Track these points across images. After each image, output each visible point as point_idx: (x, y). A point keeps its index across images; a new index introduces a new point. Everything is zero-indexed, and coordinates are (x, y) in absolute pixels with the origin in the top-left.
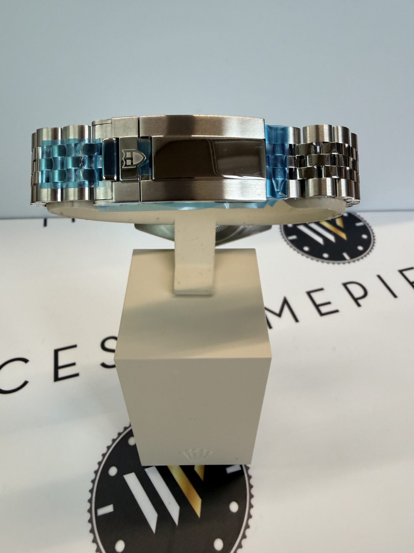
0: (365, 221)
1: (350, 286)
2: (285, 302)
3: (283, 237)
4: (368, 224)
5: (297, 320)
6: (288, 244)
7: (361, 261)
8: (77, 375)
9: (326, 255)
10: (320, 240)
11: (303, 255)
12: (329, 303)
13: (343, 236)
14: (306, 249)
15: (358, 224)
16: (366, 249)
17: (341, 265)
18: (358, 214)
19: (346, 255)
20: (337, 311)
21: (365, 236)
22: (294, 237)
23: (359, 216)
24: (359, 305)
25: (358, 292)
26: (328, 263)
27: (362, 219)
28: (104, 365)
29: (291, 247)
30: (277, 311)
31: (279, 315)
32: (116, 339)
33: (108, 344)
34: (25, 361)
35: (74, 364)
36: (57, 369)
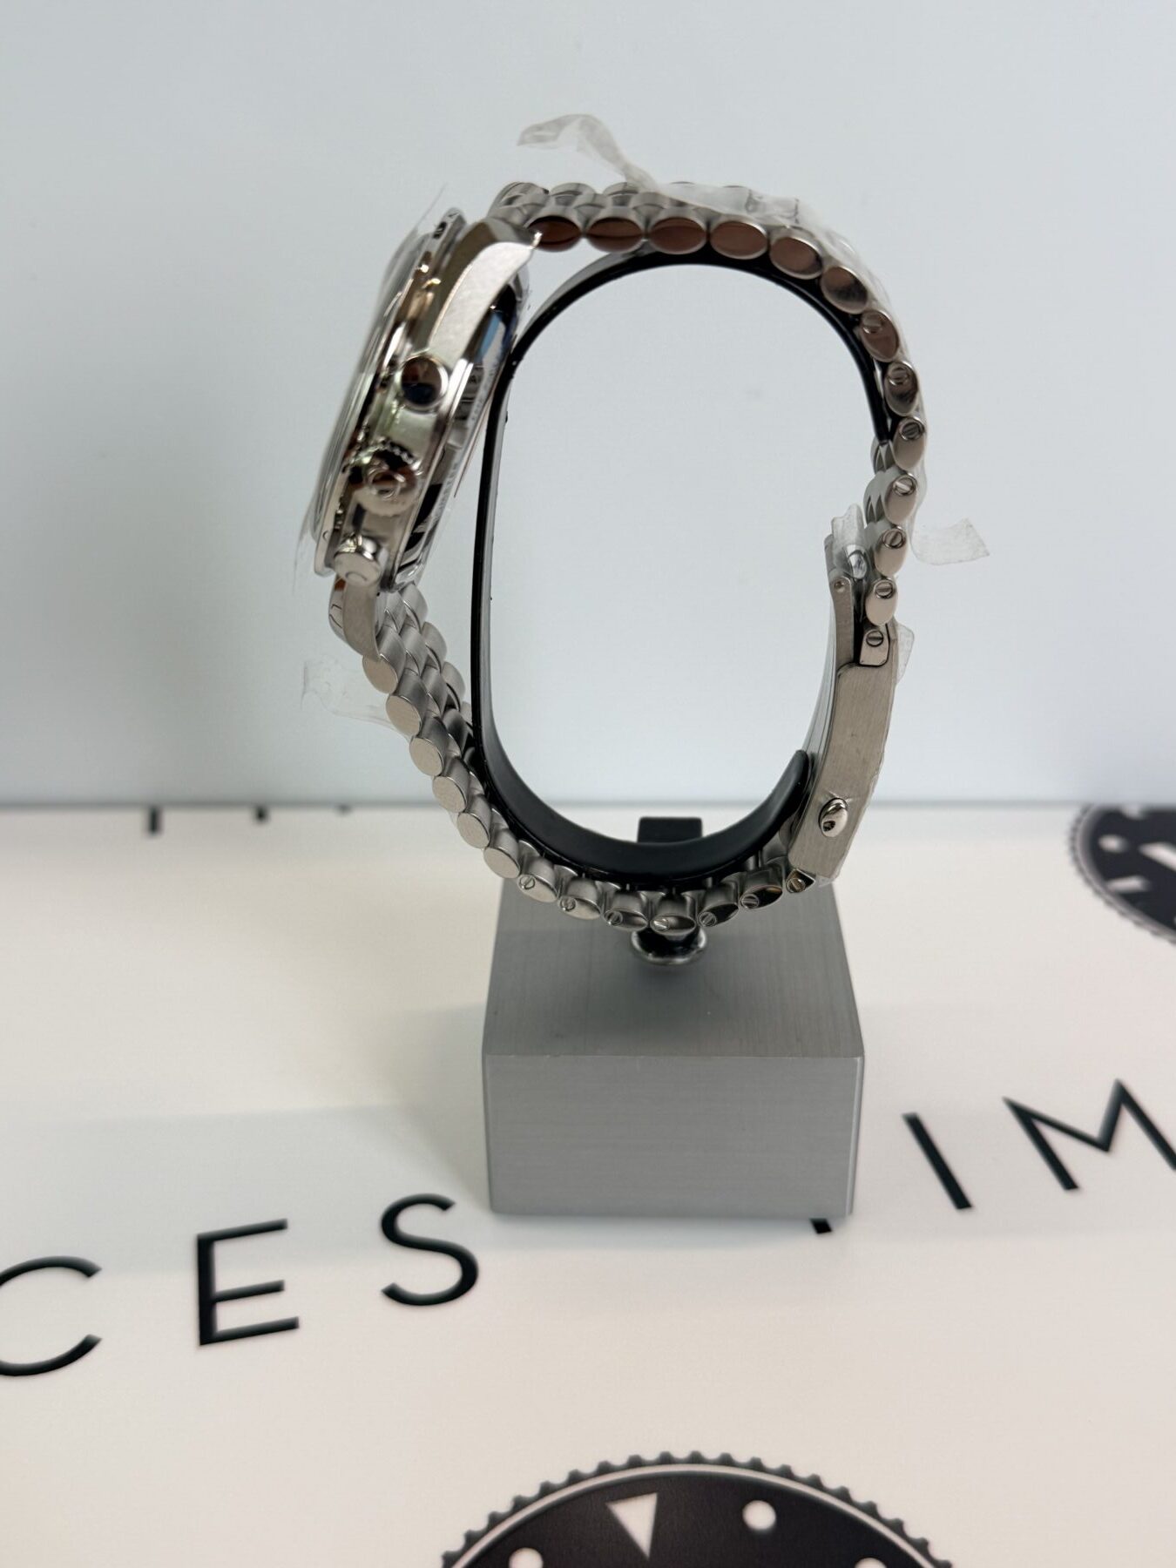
2: (1123, 1099)
3: (1088, 883)
6: (1110, 904)
8: (290, 1325)
22: (1132, 883)
28: (394, 1294)
30: (1094, 1129)
31: (1104, 1143)
32: (443, 1205)
33: (412, 1223)
34: (87, 1270)
35: (276, 1288)
36: (208, 1301)
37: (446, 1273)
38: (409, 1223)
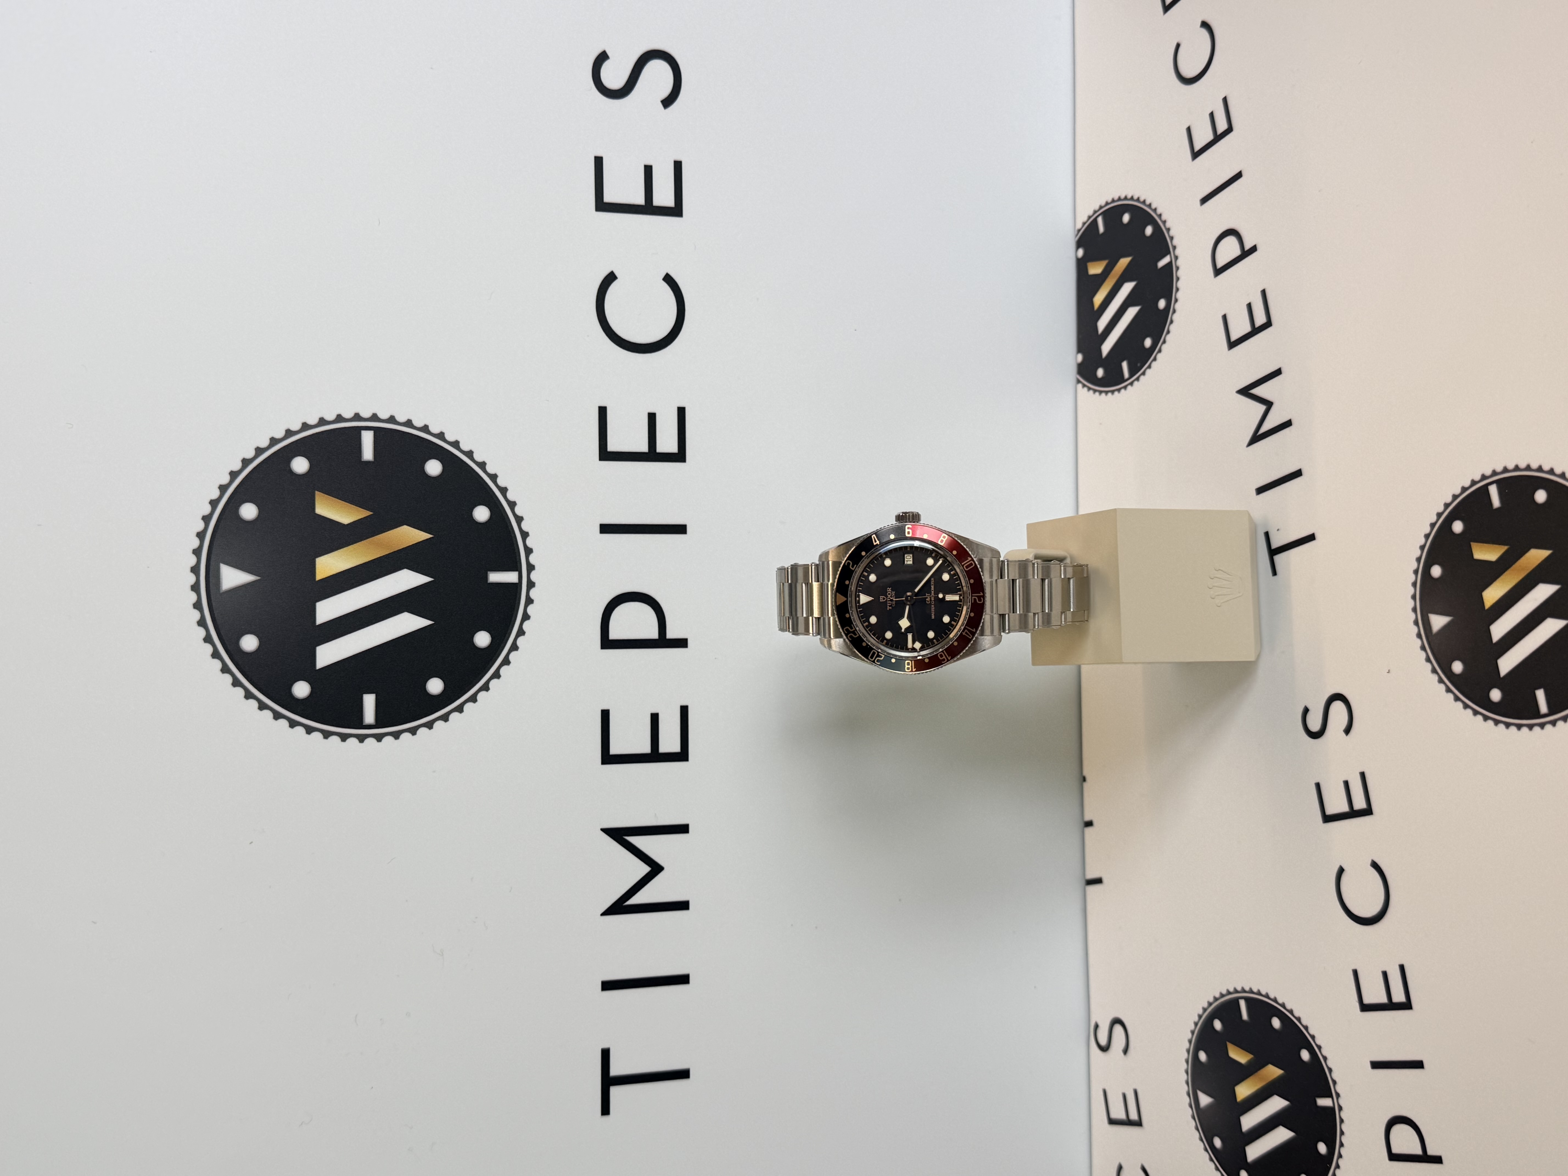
0: (1095, 212)
1: (1221, 263)
2: (1245, 392)
3: (1125, 388)
4: (1101, 207)
5: (1278, 372)
6: (1138, 379)
7: (1172, 233)
8: (1363, 775)
9: (1162, 304)
10: (1132, 312)
11: (1160, 351)
12: (1249, 306)
13: (1124, 262)
14: (1148, 342)
15: (1101, 229)
16: (1151, 221)
17: (1180, 273)
18: (1079, 225)
19: (1162, 263)
20: (1264, 292)
21: (1126, 218)
22: (1125, 365)
23: (1084, 224)
24: (1254, 249)
25: (1229, 249)
26: (1176, 300)
27: (1089, 217)
28: (1347, 731)
29: (1144, 374)
30: (1262, 408)
31: (1269, 404)
32: (1306, 711)
33: (1315, 724)
34: (1341, 871)
35: (1346, 784)
36: (1353, 814)
37: (1338, 707)
38: (1314, 726)
